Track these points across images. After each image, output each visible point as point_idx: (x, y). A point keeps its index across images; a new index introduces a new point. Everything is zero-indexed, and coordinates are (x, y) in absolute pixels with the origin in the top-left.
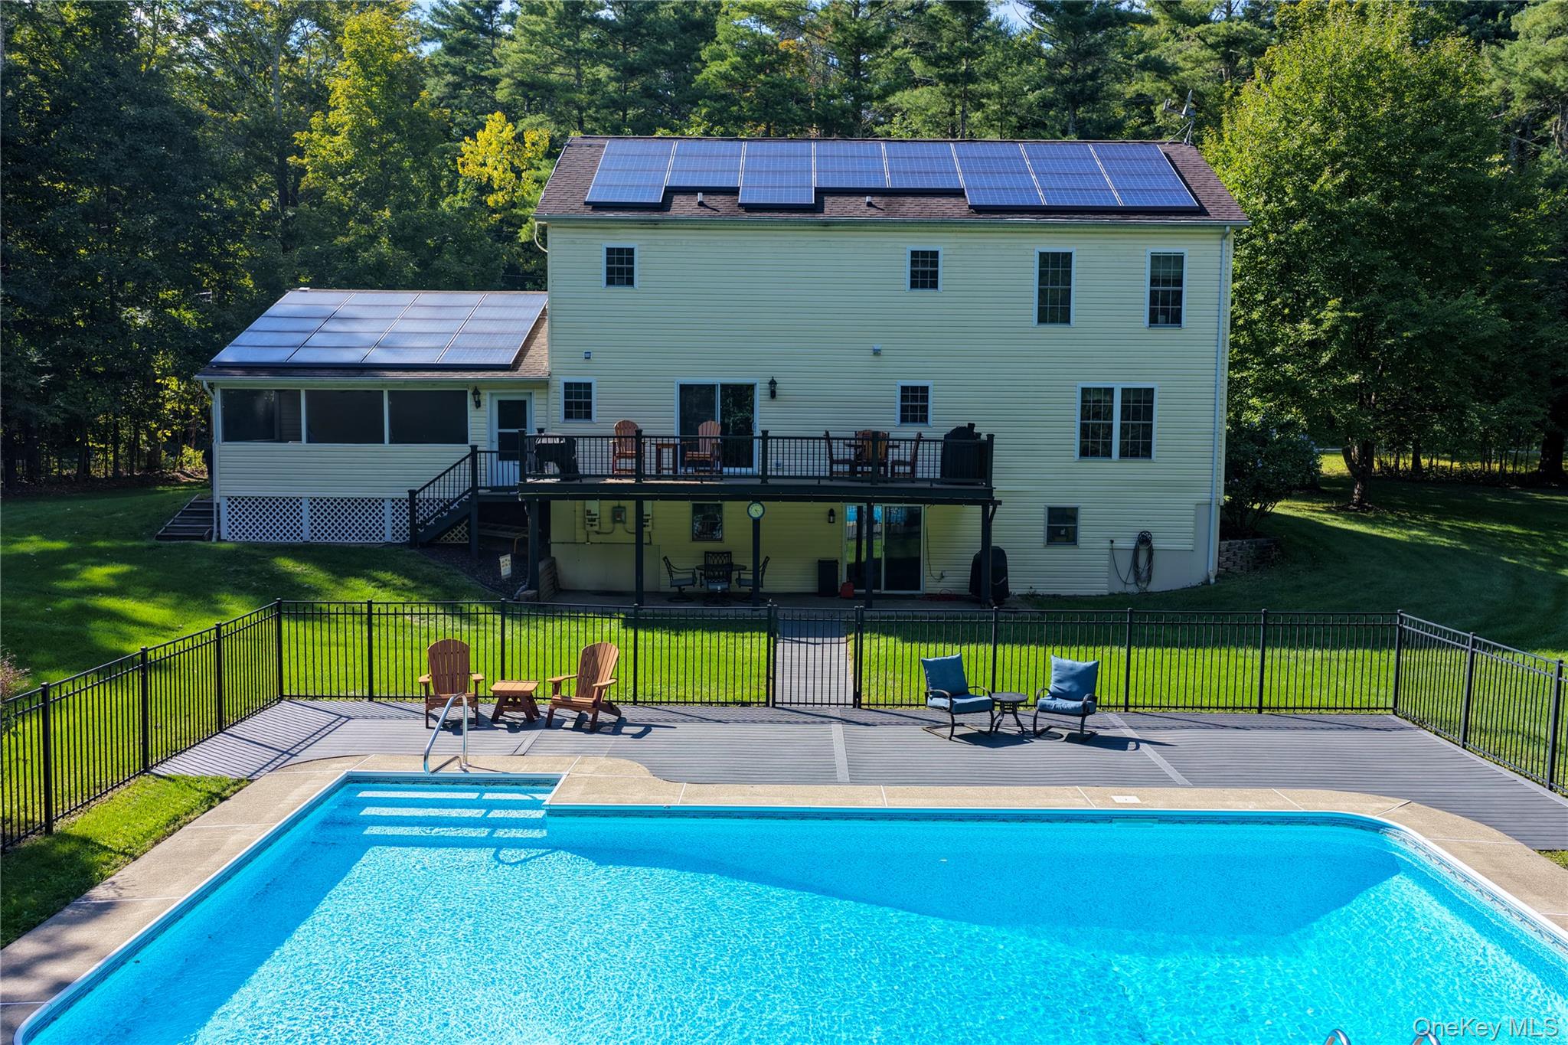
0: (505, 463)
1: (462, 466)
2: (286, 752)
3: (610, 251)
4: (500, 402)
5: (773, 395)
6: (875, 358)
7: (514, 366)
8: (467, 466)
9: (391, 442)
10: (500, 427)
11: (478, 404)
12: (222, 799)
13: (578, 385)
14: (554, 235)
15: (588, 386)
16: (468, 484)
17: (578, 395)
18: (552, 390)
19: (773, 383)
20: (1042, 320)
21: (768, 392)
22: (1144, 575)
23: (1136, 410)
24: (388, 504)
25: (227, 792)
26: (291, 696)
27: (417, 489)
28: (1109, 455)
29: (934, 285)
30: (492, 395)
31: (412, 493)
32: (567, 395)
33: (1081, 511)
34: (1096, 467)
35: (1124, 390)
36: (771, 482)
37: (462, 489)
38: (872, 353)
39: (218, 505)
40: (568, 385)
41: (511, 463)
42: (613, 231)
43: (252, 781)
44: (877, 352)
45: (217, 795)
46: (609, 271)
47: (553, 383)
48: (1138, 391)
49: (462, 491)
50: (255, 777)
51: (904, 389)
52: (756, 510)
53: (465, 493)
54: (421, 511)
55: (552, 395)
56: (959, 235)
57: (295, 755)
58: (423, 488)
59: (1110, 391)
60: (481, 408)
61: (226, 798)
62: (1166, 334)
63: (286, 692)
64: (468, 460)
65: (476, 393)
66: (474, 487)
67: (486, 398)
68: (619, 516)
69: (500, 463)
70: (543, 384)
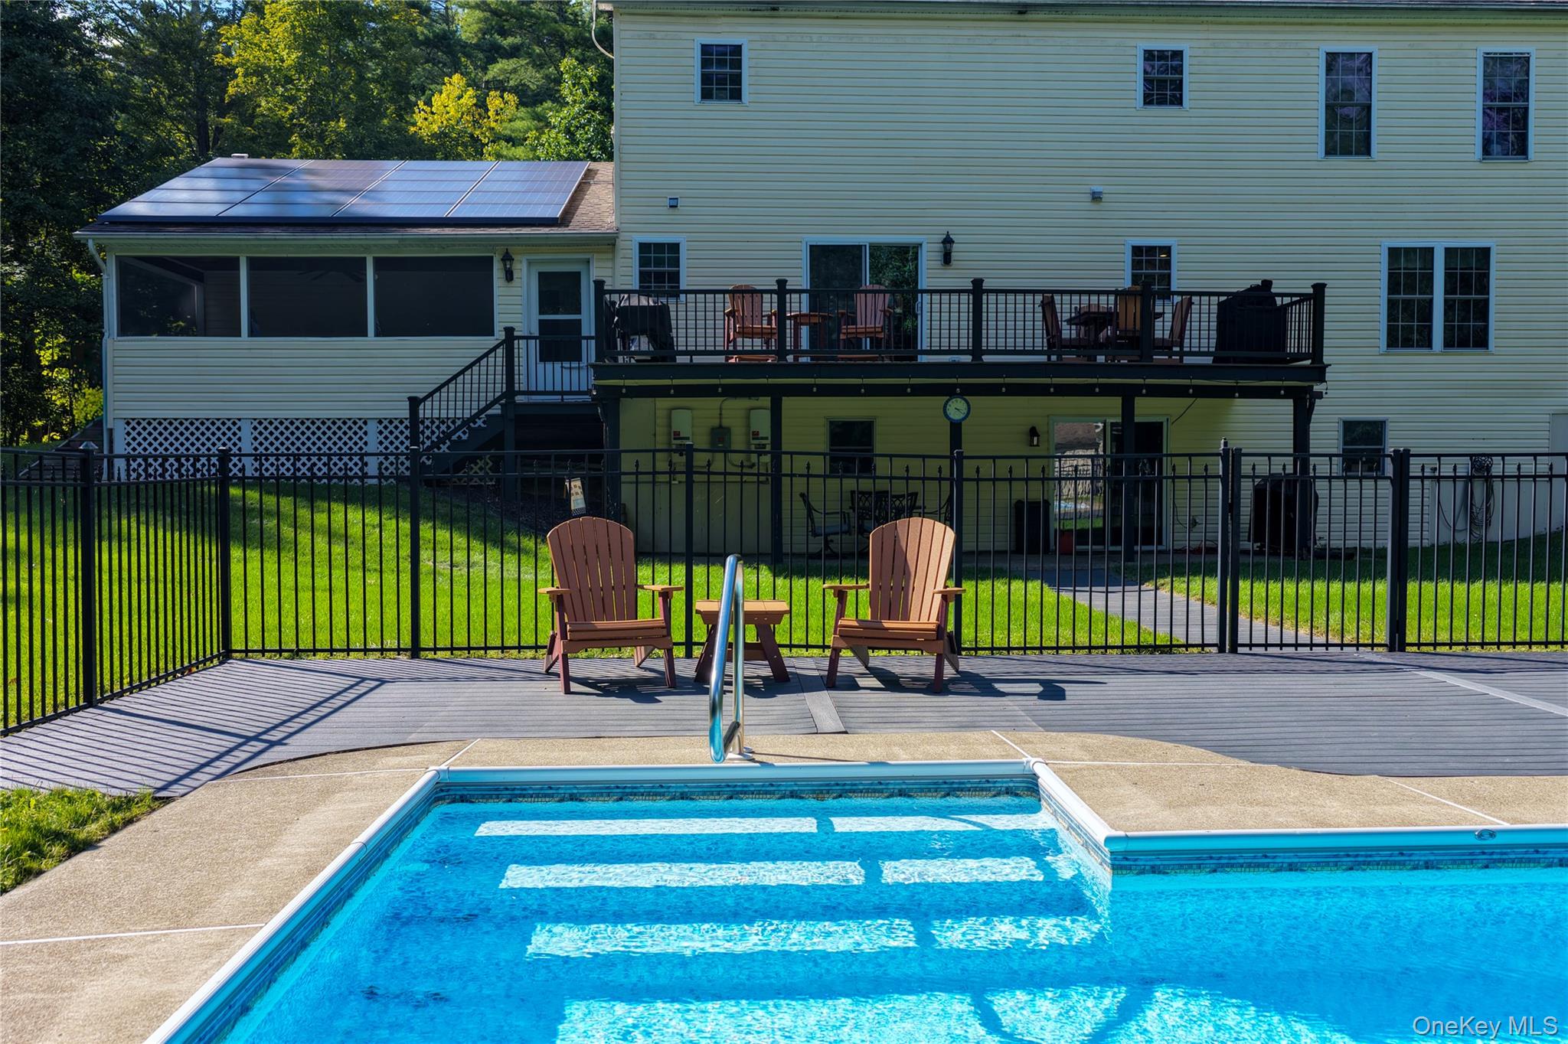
0: (549, 365)
1: (491, 360)
2: (256, 738)
3: (706, 49)
4: (541, 275)
5: (947, 259)
6: (1095, 206)
7: (564, 220)
8: (499, 360)
9: (377, 335)
10: (541, 313)
11: (509, 276)
12: (77, 848)
13: (660, 247)
14: (624, 27)
15: (675, 247)
16: (500, 388)
17: (659, 262)
18: (620, 253)
19: (948, 241)
20: (1330, 151)
21: (940, 256)
22: (1482, 516)
23: (1466, 280)
24: (372, 428)
25: (92, 827)
26: (247, 651)
27: (421, 396)
28: (1429, 344)
29: (1178, 101)
30: (530, 263)
31: (414, 403)
32: (644, 262)
33: (1389, 426)
34: (1412, 360)
35: (1448, 250)
36: (986, 358)
37: (490, 395)
38: (1089, 197)
39: (111, 431)
40: (644, 247)
41: (558, 365)
42: (712, 21)
43: (168, 800)
44: (1096, 197)
45: (57, 836)
46: (706, 79)
47: (620, 244)
48: (1466, 252)
49: (491, 398)
50: (178, 789)
51: (1137, 250)
52: (957, 408)
53: (496, 401)
54: (428, 433)
55: (619, 262)
56: (1215, 27)
57: (280, 742)
58: (431, 394)
59: (1429, 252)
60: (516, 282)
61: (89, 845)
62: (1506, 170)
63: (237, 643)
64: (500, 351)
65: (507, 258)
66: (510, 392)
67: (521, 269)
68: (721, 440)
69: (541, 366)
70: (607, 243)
